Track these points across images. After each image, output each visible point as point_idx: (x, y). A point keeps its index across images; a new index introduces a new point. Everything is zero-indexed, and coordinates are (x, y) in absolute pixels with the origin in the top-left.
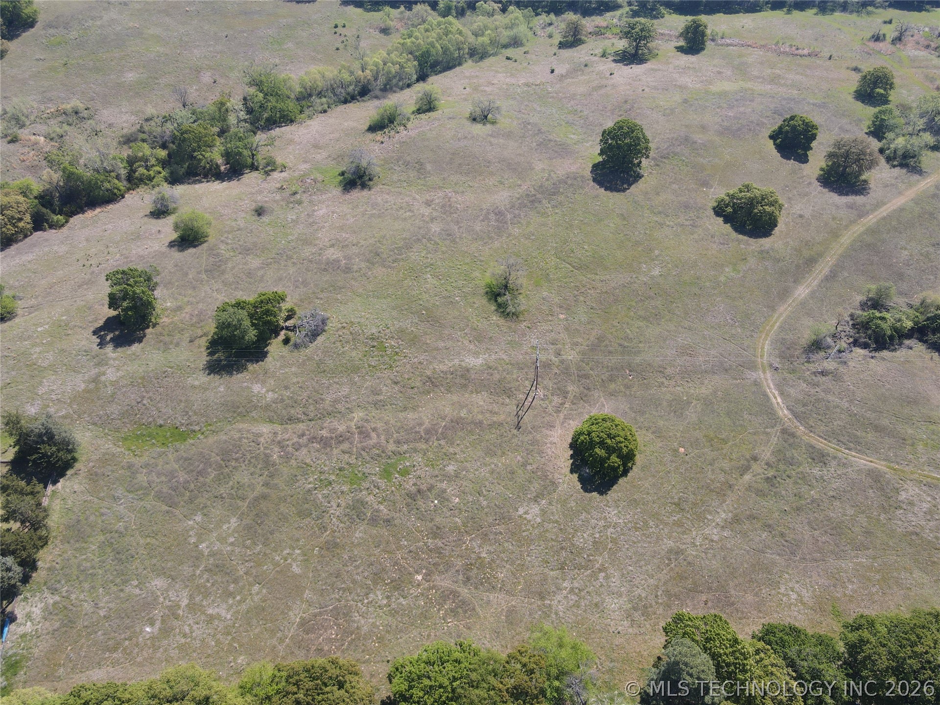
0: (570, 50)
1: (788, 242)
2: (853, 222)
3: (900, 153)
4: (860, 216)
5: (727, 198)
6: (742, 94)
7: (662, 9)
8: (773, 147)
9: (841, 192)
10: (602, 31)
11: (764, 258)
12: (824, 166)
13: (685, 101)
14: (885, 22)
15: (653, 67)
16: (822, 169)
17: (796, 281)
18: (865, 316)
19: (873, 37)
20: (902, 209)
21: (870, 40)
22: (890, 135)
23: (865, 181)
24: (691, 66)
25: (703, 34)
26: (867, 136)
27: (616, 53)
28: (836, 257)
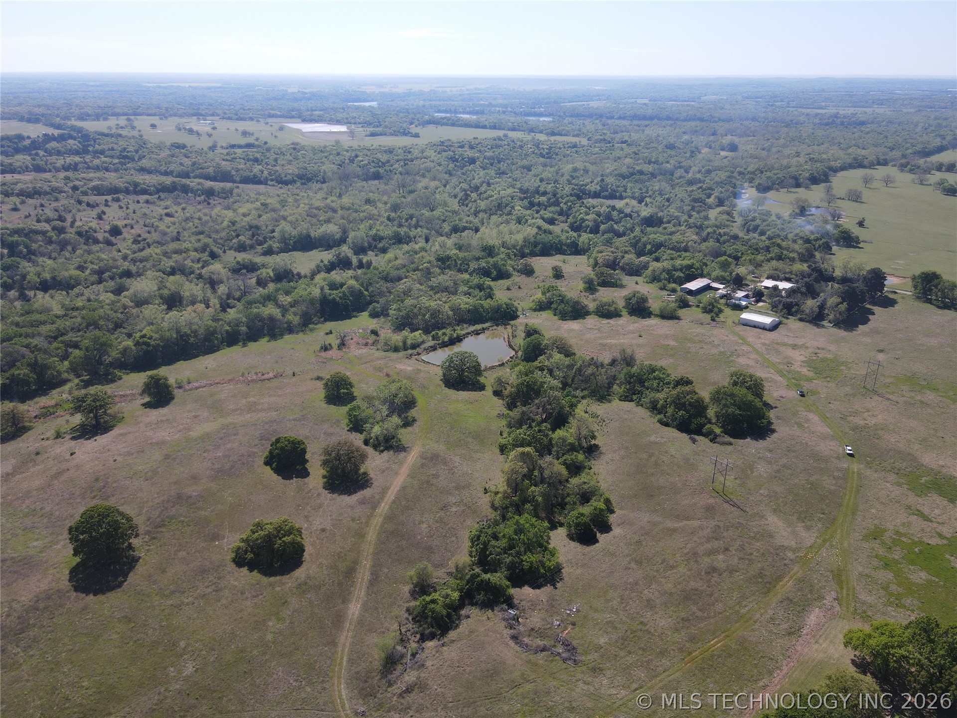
0: (13, 442)
1: (321, 563)
2: (370, 516)
3: (381, 438)
4: (374, 508)
5: (243, 544)
6: (224, 431)
7: (117, 372)
8: (272, 472)
9: (350, 492)
10: (51, 410)
11: (304, 591)
12: (325, 473)
13: (167, 457)
14: (327, 334)
15: (121, 431)
16: (324, 477)
17: (345, 601)
18: (419, 606)
19: (322, 348)
20: (404, 488)
21: (320, 351)
22: (367, 426)
23: (365, 473)
24: (164, 418)
25: (167, 386)
26: (349, 433)
27: (73, 430)
28: (370, 557)
